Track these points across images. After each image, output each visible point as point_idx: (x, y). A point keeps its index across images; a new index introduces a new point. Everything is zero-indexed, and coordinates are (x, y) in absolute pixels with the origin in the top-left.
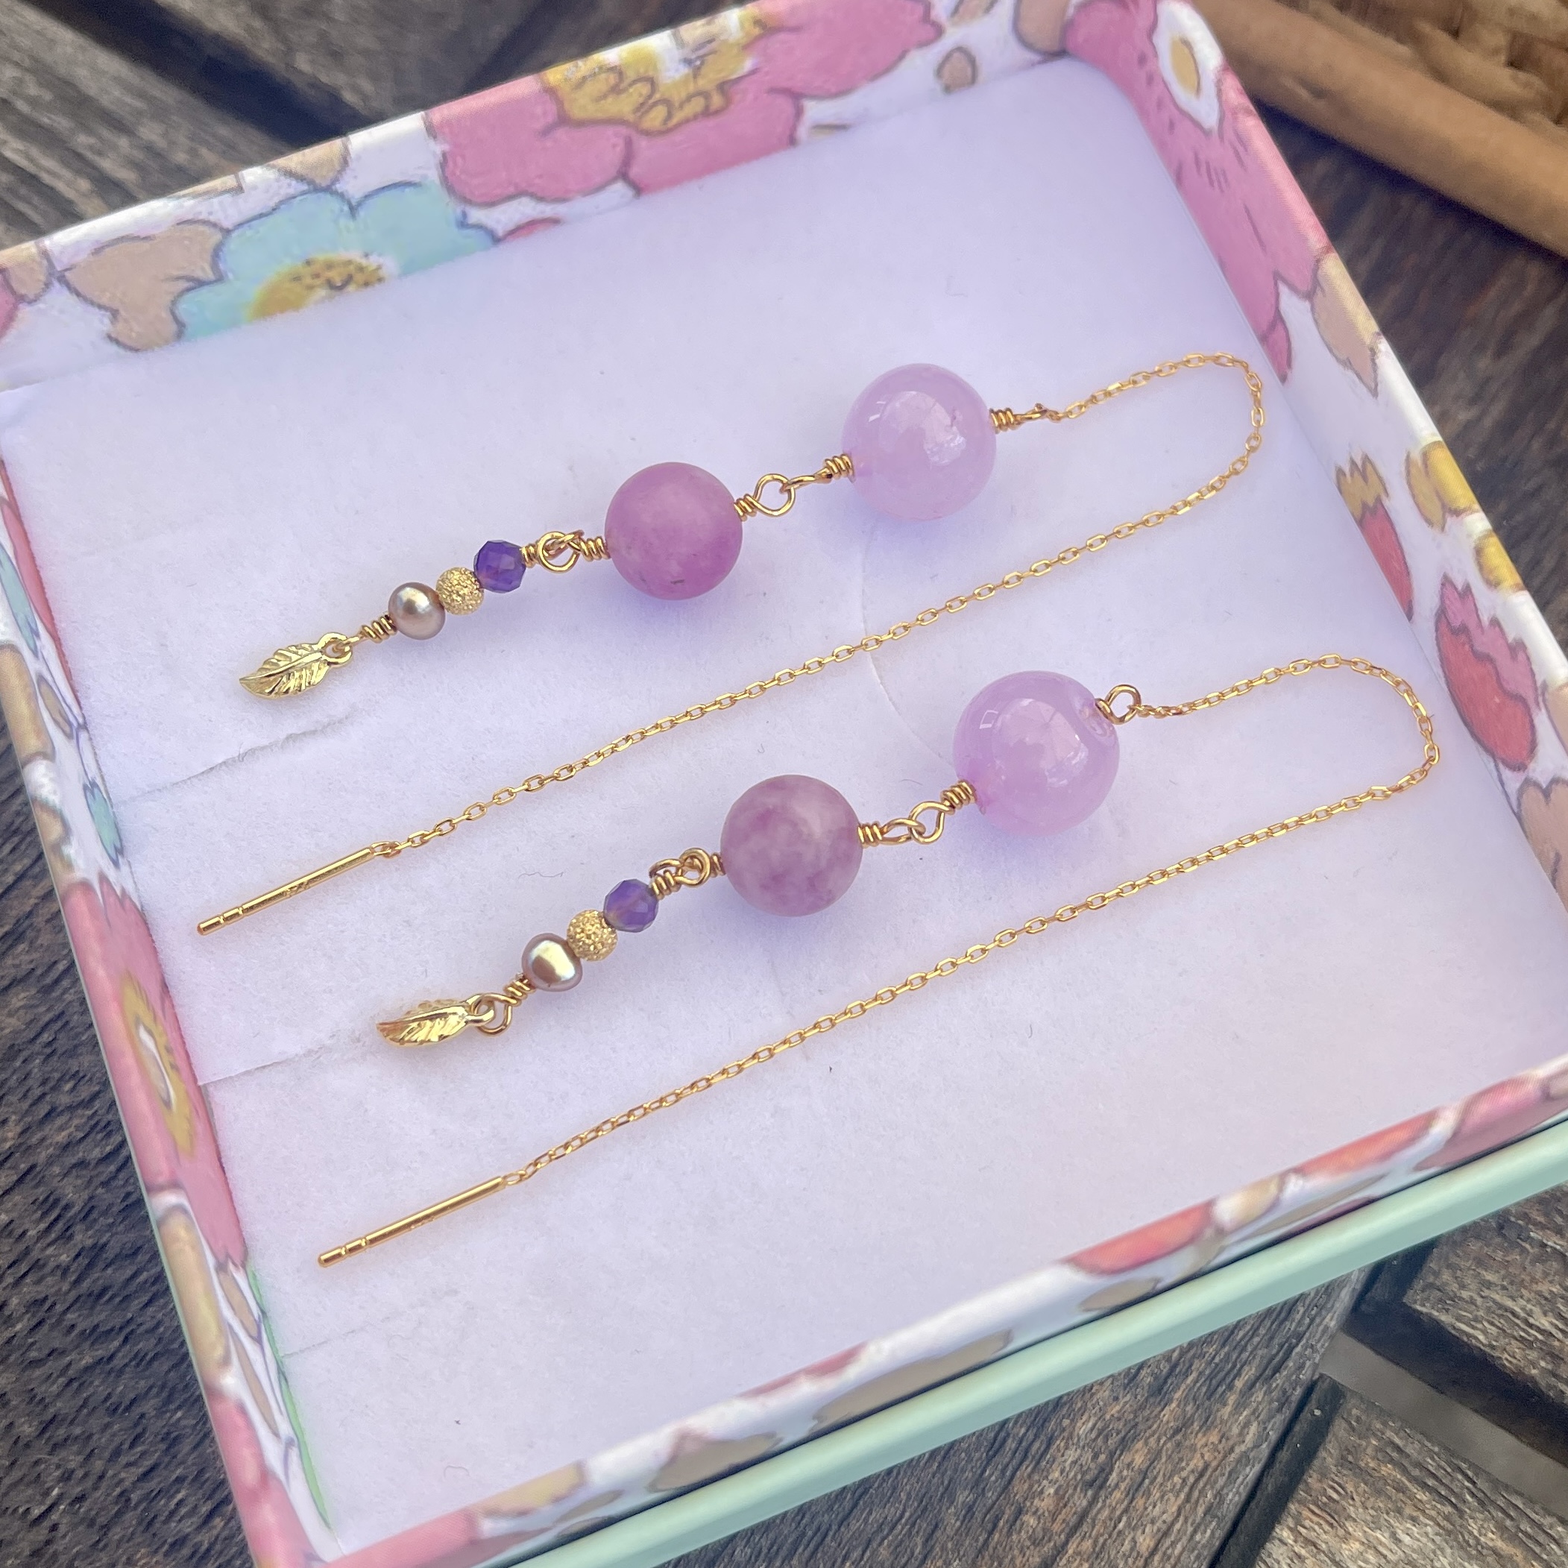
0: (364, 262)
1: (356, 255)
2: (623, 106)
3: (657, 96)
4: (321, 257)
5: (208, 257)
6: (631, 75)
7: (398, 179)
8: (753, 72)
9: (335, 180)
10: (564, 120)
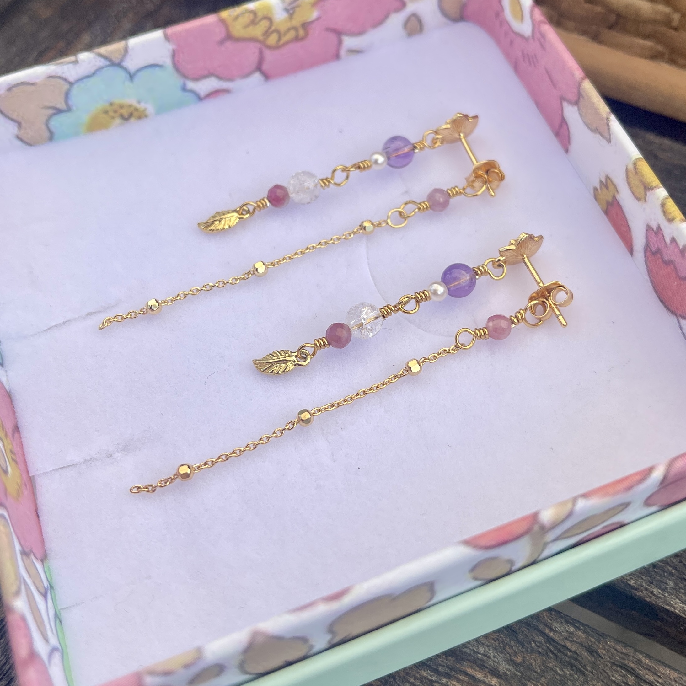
0: (138, 106)
1: (133, 102)
2: (258, 31)
3: (273, 28)
4: (117, 101)
5: (63, 96)
6: (260, 15)
7: (152, 62)
8: (318, 19)
9: (122, 60)
10: (229, 37)
